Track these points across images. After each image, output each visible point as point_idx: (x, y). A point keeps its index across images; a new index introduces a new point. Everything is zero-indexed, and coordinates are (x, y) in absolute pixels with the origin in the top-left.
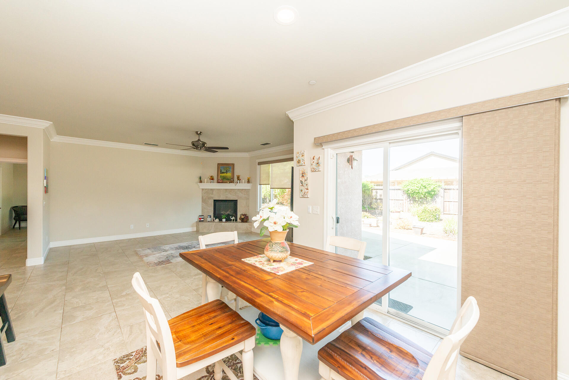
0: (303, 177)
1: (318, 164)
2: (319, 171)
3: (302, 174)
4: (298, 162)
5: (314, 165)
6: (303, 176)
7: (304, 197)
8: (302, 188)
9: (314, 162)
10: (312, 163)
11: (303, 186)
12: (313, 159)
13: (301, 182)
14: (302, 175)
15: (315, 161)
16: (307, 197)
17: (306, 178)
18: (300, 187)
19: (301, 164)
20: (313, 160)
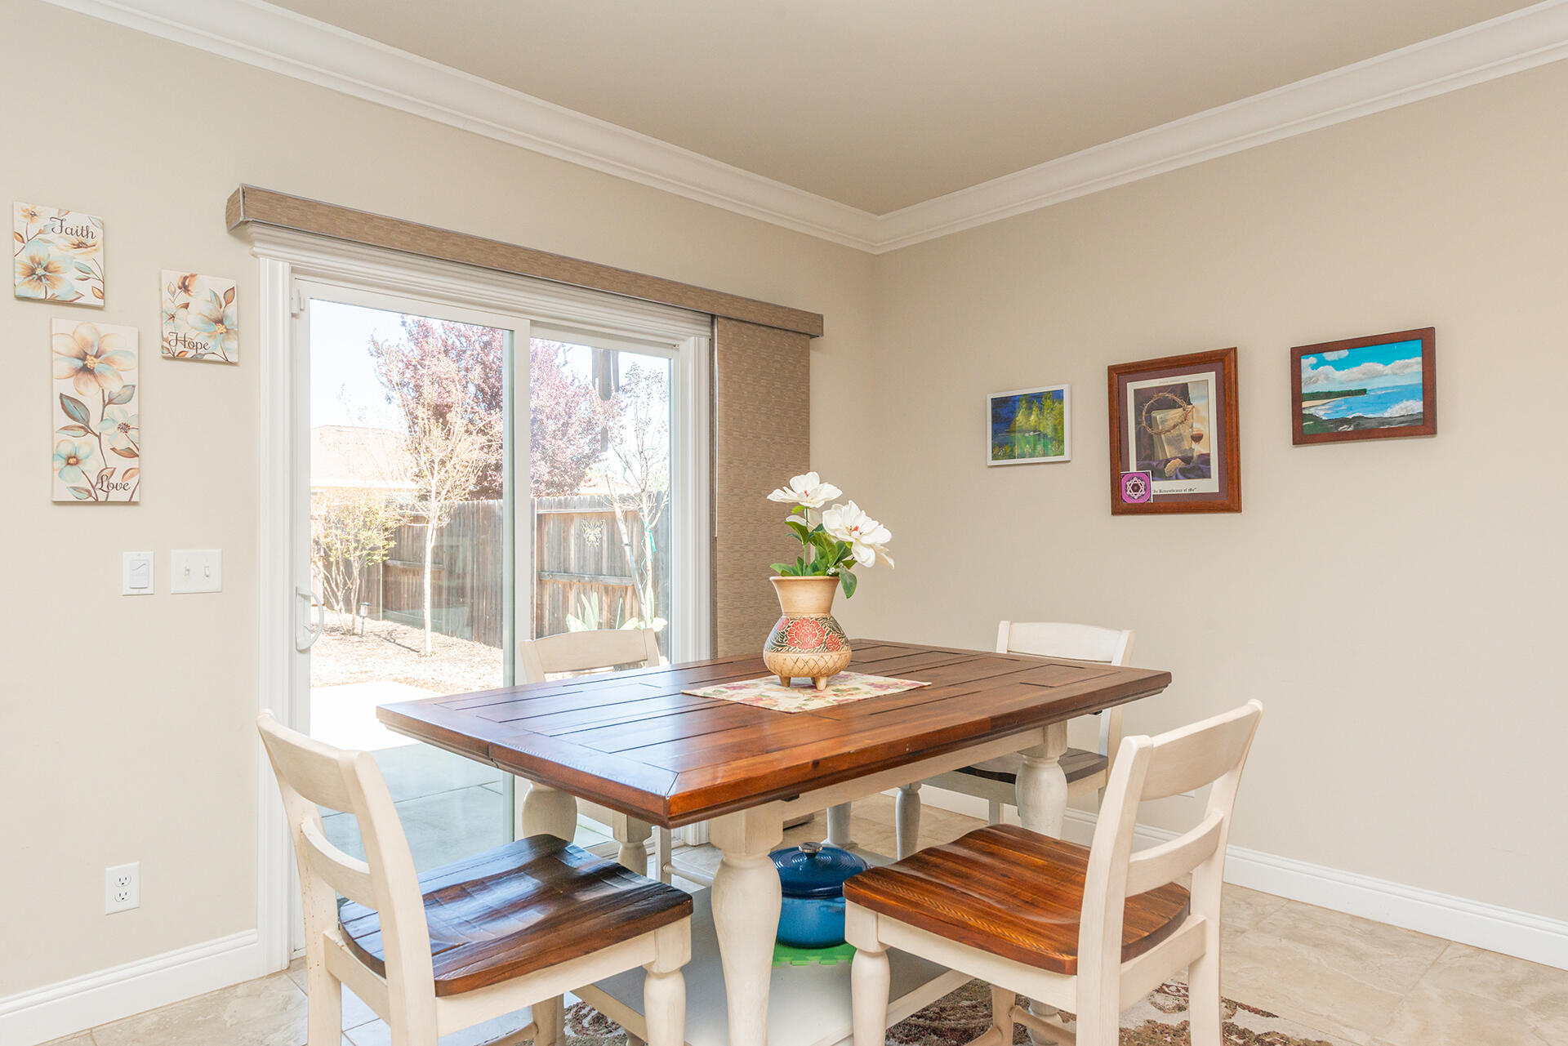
0: (85, 378)
1: (220, 321)
2: (227, 362)
3: (84, 359)
4: (33, 272)
5: (191, 325)
6: (86, 370)
7: (97, 502)
8: (84, 445)
9: (186, 306)
10: (170, 307)
11: (87, 429)
12: (185, 288)
13: (70, 406)
14: (80, 364)
15: (201, 303)
16: (130, 503)
17: (114, 387)
18: (64, 436)
19: (61, 292)
20: (183, 298)
